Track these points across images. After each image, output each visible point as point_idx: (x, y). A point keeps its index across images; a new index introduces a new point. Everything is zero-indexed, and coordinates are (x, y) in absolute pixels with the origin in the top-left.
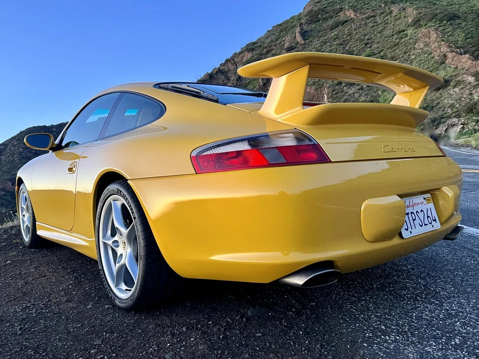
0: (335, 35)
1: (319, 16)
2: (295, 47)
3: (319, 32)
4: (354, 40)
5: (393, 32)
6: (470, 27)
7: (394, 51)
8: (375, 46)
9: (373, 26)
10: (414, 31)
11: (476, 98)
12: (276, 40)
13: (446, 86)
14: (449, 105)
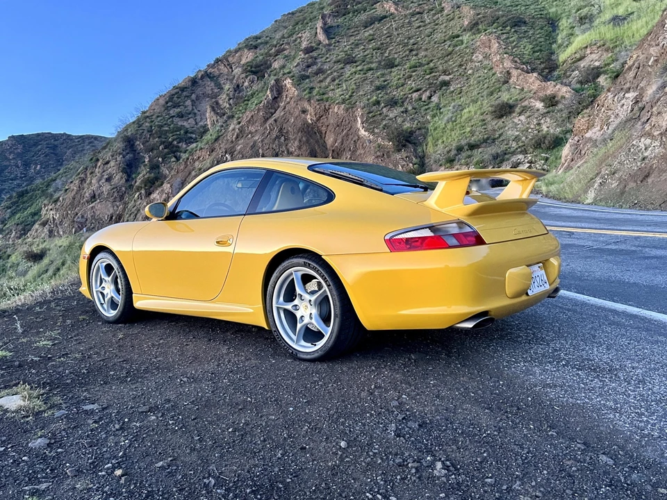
0: (370, 35)
1: (349, 7)
2: (317, 49)
3: (348, 29)
4: (396, 44)
5: (445, 36)
6: (538, 36)
7: (446, 62)
8: (423, 53)
9: (419, 27)
10: (471, 37)
11: (546, 129)
12: (289, 37)
13: (510, 113)
14: (513, 137)
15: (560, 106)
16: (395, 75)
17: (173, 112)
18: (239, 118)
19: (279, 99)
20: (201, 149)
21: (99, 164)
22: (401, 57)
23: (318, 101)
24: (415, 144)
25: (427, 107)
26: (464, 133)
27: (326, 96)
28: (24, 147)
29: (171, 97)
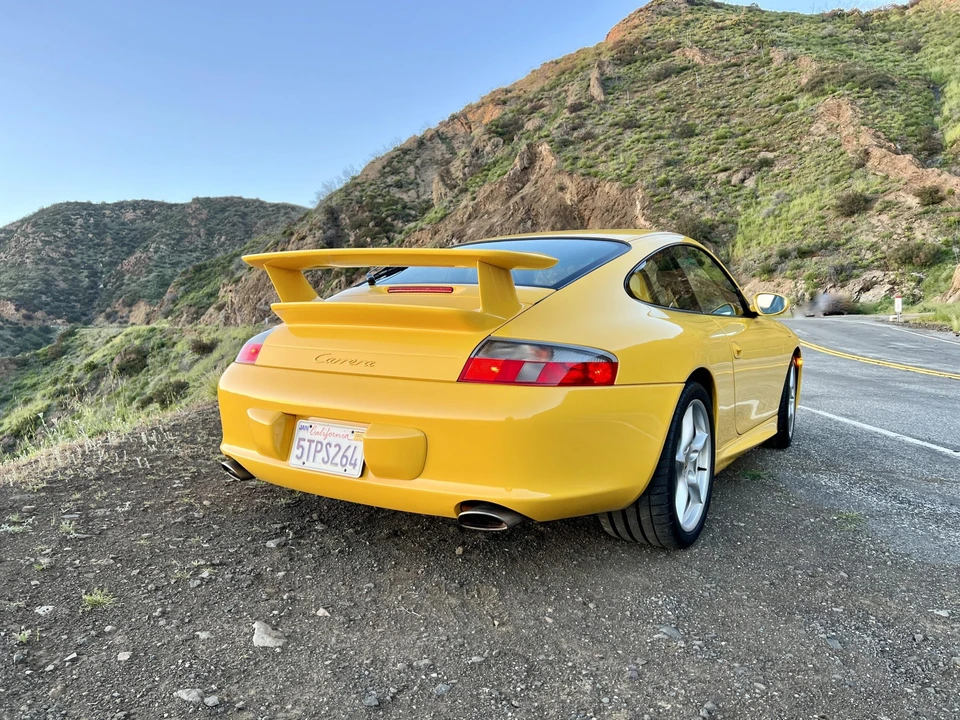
0: (663, 92)
1: (636, 53)
2: (588, 106)
3: (633, 82)
4: (699, 105)
5: (771, 98)
6: (913, 104)
7: (770, 133)
8: (736, 120)
9: (735, 84)
10: (812, 101)
11: (922, 237)
12: (551, 89)
13: (865, 209)
14: (868, 245)
15: (946, 205)
16: (694, 148)
17: (391, 180)
18: (474, 192)
19: (530, 170)
20: (422, 229)
21: (293, 238)
22: (705, 122)
23: (584, 175)
24: (716, 242)
25: (737, 193)
26: (792, 233)
27: (593, 170)
28: (209, 212)
29: (390, 163)
